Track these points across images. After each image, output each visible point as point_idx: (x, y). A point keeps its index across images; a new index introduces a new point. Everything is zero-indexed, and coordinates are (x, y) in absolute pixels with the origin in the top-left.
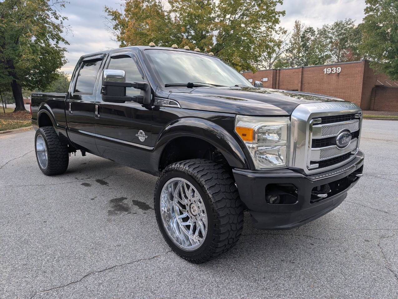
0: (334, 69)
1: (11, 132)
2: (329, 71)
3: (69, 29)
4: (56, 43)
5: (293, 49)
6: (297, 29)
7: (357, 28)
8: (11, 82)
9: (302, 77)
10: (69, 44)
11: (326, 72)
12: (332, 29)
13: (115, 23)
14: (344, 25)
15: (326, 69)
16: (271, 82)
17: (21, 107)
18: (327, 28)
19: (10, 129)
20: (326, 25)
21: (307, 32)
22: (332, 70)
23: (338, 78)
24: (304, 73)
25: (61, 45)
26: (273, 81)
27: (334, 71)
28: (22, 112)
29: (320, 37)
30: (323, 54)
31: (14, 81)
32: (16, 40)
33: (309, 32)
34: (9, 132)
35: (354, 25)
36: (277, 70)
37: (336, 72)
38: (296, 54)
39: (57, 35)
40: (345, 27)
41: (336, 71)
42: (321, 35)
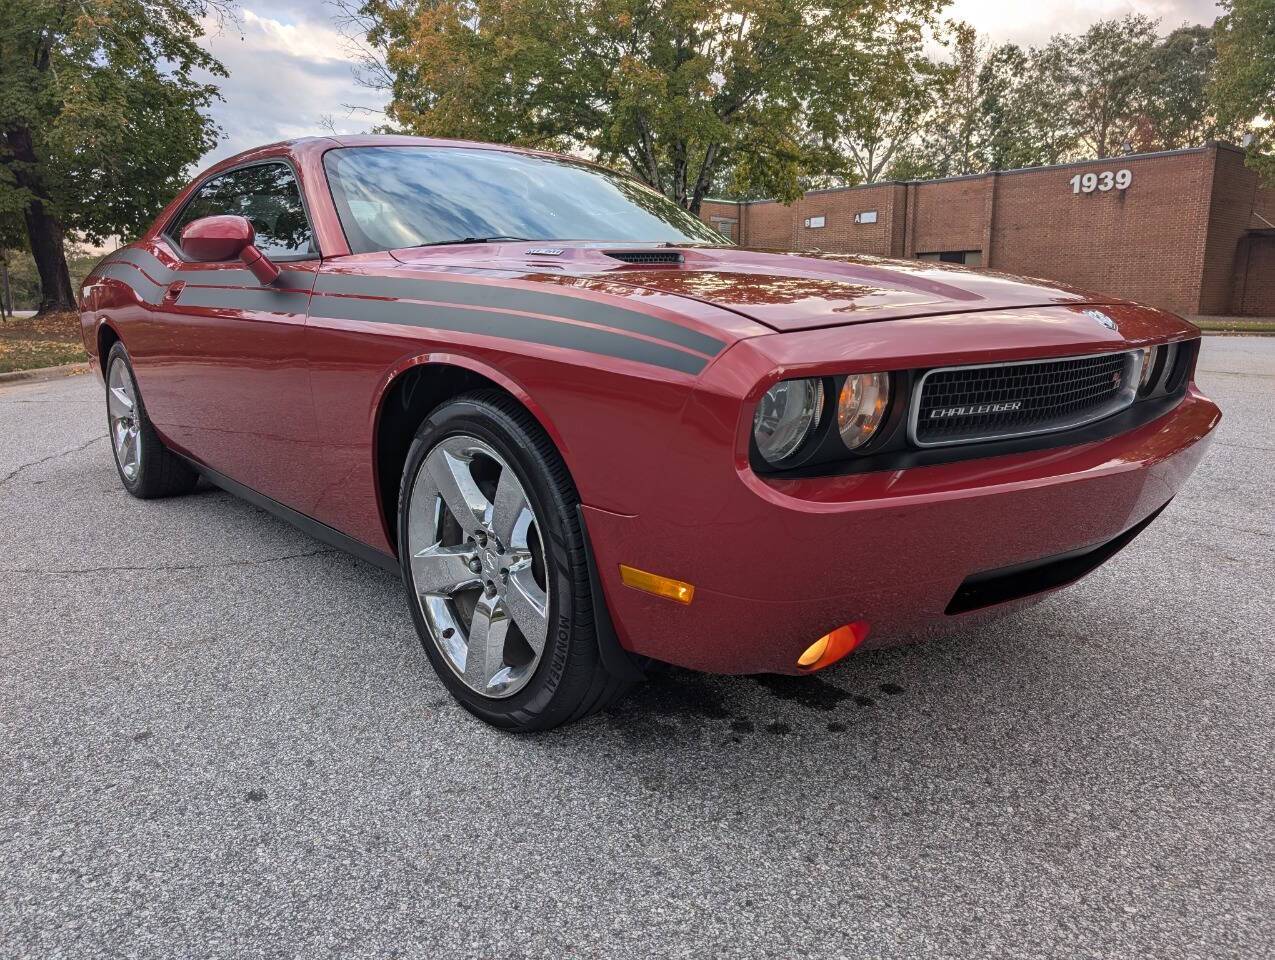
0: (1106, 177)
1: (29, 376)
2: (1090, 182)
3: (226, 14)
4: (182, 68)
5: (950, 119)
6: (965, 52)
7: (1167, 46)
8: (25, 210)
9: (994, 206)
10: (227, 75)
11: (1081, 188)
12: (1082, 51)
13: (370, 22)
14: (1119, 35)
15: (1078, 177)
16: (890, 226)
17: (62, 298)
18: (1066, 45)
19: (25, 369)
20: (1062, 37)
21: (999, 60)
22: (1100, 181)
23: (1122, 208)
24: (1003, 192)
25: (199, 75)
26: (894, 221)
27: (1106, 185)
28: (66, 315)
29: (1040, 80)
30: (1050, 134)
31: (36, 207)
32: (39, 56)
33: (1006, 61)
34: (22, 377)
35: (1153, 38)
36: (907, 185)
37: (1114, 186)
38: (961, 136)
39: (184, 40)
40: (1124, 42)
41: (1115, 182)
42: (1043, 70)
